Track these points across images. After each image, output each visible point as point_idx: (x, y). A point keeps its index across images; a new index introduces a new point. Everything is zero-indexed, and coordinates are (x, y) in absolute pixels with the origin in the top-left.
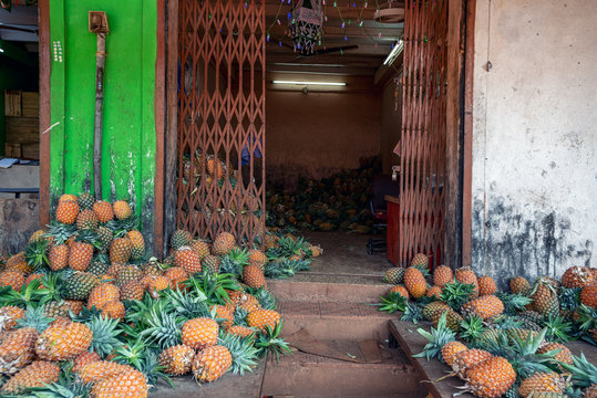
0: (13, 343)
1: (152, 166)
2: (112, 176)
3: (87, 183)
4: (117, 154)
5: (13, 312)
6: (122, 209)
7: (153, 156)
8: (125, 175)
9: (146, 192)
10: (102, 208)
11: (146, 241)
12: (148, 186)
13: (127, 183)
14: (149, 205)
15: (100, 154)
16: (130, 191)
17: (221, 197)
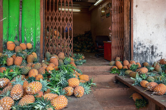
0: (17, 89)
1: (39, 32)
2: (25, 35)
3: (16, 38)
4: (27, 28)
5: (5, 80)
6: (30, 46)
7: (39, 29)
8: (30, 35)
9: (37, 40)
10: (23, 45)
11: (38, 56)
12: (38, 38)
13: (30, 37)
14: (38, 44)
15: (21, 28)
16: (31, 40)
17: (59, 42)
